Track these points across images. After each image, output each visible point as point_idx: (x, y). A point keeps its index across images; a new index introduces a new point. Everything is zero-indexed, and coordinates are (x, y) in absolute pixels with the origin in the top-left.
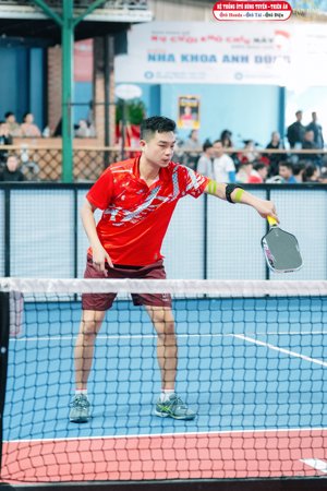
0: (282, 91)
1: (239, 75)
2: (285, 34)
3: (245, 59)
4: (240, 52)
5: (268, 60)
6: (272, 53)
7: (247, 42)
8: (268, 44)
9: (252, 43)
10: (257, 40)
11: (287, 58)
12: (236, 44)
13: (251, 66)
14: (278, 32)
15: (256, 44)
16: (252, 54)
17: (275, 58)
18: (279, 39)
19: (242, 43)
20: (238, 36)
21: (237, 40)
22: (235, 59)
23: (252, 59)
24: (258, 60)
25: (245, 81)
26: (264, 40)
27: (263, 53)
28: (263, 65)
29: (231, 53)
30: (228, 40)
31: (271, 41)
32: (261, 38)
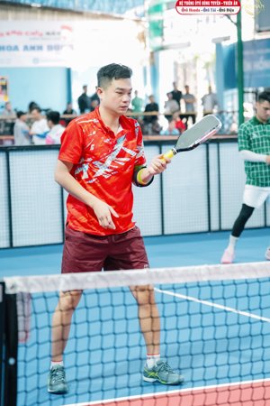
0: (69, 71)
1: (36, 60)
2: (69, 28)
3: (40, 48)
4: (36, 43)
5: (58, 48)
6: (60, 43)
7: (41, 35)
8: (56, 36)
9: (45, 36)
10: (48, 34)
11: (72, 47)
12: (33, 37)
13: (45, 53)
14: (64, 27)
15: (47, 36)
16: (45, 44)
17: (62, 46)
18: (64, 32)
19: (37, 36)
20: (34, 31)
21: (33, 34)
22: (33, 48)
23: (45, 48)
24: (50, 48)
25: (41, 64)
26: (53, 34)
27: (53, 43)
28: (54, 52)
29: (29, 44)
30: (27, 33)
31: (59, 33)
32: (50, 32)
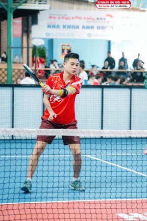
0: (109, 42)
1: (89, 35)
2: (111, 16)
3: (92, 28)
4: (90, 24)
5: (103, 28)
6: (105, 25)
7: (93, 19)
8: (103, 20)
9: (96, 20)
10: (98, 19)
11: (112, 27)
12: (88, 20)
13: (95, 31)
14: (108, 15)
15: (98, 21)
17: (106, 27)
18: (108, 19)
19: (91, 20)
20: (89, 16)
21: (88, 19)
22: (88, 27)
23: (95, 27)
24: (98, 28)
25: (92, 38)
26: (101, 19)
27: (100, 25)
28: (101, 30)
29: (86, 24)
30: (85, 18)
31: (104, 19)
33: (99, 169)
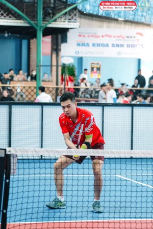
0: (139, 61)
1: (119, 53)
2: (141, 34)
3: (122, 46)
4: (120, 43)
5: (133, 46)
6: (135, 43)
7: (123, 38)
8: (133, 39)
9: (126, 39)
10: (128, 37)
11: (142, 46)
12: (118, 38)
13: (125, 49)
14: (137, 33)
15: (128, 39)
16: (125, 44)
17: (136, 45)
18: (138, 37)
19: (121, 38)
20: (119, 35)
21: (118, 37)
22: (118, 46)
23: (125, 46)
24: (128, 46)
25: (122, 56)
26: (131, 37)
27: (130, 43)
28: (131, 48)
29: (116, 43)
30: (114, 37)
31: (134, 37)
32: (130, 36)
33: (129, 189)
